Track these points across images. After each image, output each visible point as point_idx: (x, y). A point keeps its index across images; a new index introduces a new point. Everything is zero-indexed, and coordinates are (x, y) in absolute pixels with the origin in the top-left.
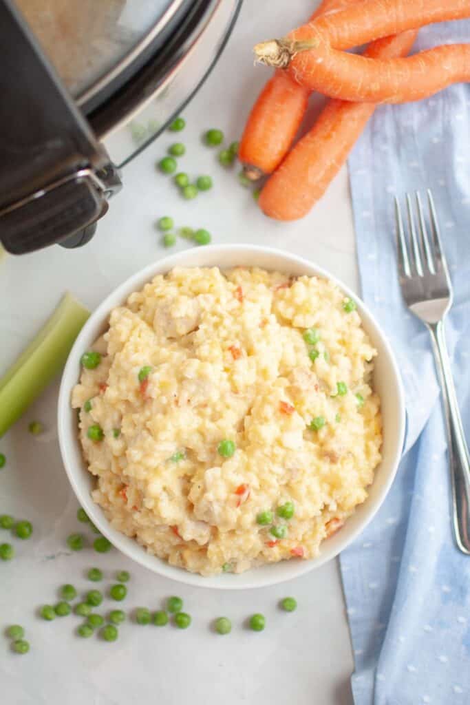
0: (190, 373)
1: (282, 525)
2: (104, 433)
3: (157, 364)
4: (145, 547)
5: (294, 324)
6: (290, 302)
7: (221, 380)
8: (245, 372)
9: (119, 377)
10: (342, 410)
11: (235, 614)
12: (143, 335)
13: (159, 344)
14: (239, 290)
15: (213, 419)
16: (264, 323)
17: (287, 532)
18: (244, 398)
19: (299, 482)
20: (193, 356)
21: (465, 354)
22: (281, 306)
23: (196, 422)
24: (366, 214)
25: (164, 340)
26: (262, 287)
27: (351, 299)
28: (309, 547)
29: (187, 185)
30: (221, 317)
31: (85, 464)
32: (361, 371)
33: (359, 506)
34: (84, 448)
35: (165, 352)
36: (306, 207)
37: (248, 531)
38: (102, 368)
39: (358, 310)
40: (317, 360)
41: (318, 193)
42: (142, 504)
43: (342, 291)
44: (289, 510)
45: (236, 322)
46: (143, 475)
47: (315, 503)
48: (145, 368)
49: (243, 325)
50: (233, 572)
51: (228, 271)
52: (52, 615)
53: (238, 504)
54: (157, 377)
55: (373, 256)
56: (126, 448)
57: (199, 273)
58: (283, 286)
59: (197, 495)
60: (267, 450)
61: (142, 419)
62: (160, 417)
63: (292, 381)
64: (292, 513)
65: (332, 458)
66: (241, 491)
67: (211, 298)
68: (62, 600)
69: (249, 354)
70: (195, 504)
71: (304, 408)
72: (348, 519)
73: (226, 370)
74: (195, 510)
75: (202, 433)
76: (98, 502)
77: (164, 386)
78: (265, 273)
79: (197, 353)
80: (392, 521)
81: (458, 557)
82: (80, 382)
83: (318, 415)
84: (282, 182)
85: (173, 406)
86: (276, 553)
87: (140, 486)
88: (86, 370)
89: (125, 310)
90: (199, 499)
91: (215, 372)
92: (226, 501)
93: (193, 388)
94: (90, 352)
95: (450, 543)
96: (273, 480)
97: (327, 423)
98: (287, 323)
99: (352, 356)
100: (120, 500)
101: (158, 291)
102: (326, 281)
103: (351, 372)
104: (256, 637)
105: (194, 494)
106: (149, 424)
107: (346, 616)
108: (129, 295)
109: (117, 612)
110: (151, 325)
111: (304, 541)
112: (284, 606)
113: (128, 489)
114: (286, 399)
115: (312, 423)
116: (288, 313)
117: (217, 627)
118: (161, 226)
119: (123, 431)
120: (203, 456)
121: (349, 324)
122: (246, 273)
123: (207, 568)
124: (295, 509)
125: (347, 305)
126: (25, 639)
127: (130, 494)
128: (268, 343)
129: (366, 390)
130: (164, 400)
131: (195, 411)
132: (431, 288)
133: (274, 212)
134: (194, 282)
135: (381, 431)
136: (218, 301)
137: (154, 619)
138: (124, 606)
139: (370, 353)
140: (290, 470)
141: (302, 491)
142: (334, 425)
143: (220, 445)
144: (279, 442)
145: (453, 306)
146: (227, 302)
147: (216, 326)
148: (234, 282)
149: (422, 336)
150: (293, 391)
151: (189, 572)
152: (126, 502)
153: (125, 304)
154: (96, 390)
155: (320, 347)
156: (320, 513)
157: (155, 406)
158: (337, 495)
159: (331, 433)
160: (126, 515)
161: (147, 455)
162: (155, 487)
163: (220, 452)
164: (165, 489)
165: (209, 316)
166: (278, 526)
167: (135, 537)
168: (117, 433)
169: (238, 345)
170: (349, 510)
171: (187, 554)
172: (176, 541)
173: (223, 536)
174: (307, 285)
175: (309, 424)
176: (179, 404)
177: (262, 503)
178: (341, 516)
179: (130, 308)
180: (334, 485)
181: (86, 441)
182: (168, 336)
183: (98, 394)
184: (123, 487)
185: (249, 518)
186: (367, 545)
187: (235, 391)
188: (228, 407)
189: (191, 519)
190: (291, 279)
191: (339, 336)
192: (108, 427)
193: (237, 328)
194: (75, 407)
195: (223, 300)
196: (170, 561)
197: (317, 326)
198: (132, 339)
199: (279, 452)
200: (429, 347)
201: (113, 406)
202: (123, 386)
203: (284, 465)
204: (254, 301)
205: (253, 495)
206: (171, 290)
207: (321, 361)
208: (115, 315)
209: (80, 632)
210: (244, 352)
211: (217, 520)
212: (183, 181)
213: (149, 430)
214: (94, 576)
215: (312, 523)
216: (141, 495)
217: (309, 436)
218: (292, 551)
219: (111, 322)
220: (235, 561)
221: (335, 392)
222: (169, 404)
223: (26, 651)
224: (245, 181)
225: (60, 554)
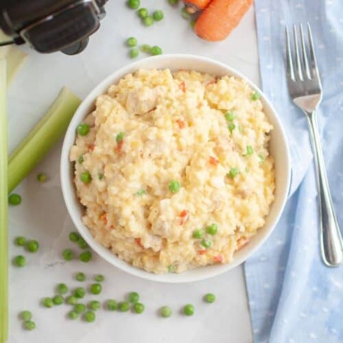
0: (151, 136)
1: (209, 239)
2: (92, 177)
3: (129, 131)
4: (117, 255)
5: (219, 108)
6: (216, 93)
7: (171, 141)
8: (187, 137)
9: (103, 140)
10: (249, 165)
11: (174, 304)
12: (119, 112)
13: (130, 119)
14: (183, 84)
15: (166, 167)
16: (200, 105)
17: (212, 243)
18: (186, 155)
19: (221, 211)
20: (153, 125)
21: (330, 133)
22: (210, 95)
23: (155, 169)
24: (266, 38)
25: (132, 116)
26: (198, 83)
27: (256, 92)
28: (226, 256)
29: (147, 17)
30: (172, 101)
31: (78, 200)
32: (262, 139)
33: (259, 230)
34: (78, 188)
35: (134, 123)
36: (227, 32)
37: (186, 243)
38: (91, 135)
39: (261, 99)
40: (233, 131)
41: (235, 23)
42: (117, 223)
43: (250, 86)
44: (214, 229)
45: (181, 104)
46: (118, 203)
47: (231, 225)
48: (121, 133)
49: (186, 106)
50: (175, 272)
51: (175, 72)
52: (51, 304)
53: (182, 223)
54: (129, 139)
55: (270, 67)
56: (107, 186)
57: (155, 73)
58: (212, 83)
59: (154, 217)
60: (201, 188)
61: (119, 167)
62: (130, 165)
63: (217, 144)
64: (216, 231)
65: (243, 195)
66: (183, 214)
67: (165, 88)
68: (58, 294)
69: (189, 125)
70: (152, 223)
71: (225, 162)
72: (252, 238)
73: (175, 135)
74: (152, 228)
75: (157, 176)
76: (86, 224)
77: (134, 145)
78: (199, 74)
79: (156, 124)
80: (280, 242)
81: (323, 268)
82: (75, 144)
83: (233, 167)
84: (212, 14)
85: (139, 158)
86: (204, 259)
87: (117, 211)
88: (79, 136)
89: (107, 96)
90: (155, 220)
91: (167, 136)
92: (173, 221)
93: (153, 146)
94: (83, 124)
95: (318, 259)
96: (204, 208)
97: (240, 173)
98: (214, 107)
99: (257, 129)
100: (102, 222)
101: (129, 84)
102: (240, 79)
103: (256, 140)
104: (187, 320)
105: (152, 216)
106: (123, 170)
107: (248, 306)
108: (109, 87)
109: (95, 302)
110: (124, 106)
111: (222, 252)
112: (207, 299)
113: (108, 214)
114: (214, 155)
115: (230, 172)
116: (215, 100)
117: (162, 313)
118: (128, 43)
119: (105, 175)
120: (158, 192)
121: (255, 108)
122: (187, 74)
123: (159, 268)
124: (218, 229)
125: (254, 95)
126: (32, 320)
127: (109, 217)
128: (202, 118)
129: (265, 153)
130: (134, 154)
131: (154, 162)
132: (308, 88)
133: (205, 35)
134: (153, 78)
135: (274, 181)
136: (169, 90)
137: (119, 307)
138: (100, 298)
139: (268, 128)
140: (215, 202)
141: (223, 216)
142: (244, 174)
143: (170, 184)
144: (209, 183)
145: (322, 101)
146: (175, 92)
147: (168, 106)
148: (179, 79)
149: (302, 121)
150: (218, 151)
151: (146, 271)
152: (106, 224)
153: (106, 93)
154: (86, 149)
155: (236, 123)
156: (234, 233)
157: (127, 158)
158: (245, 220)
159: (243, 179)
160: (105, 232)
161: (121, 190)
162: (127, 212)
163: (170, 189)
164: (133, 213)
165: (163, 100)
166: (206, 239)
167: (110, 248)
168: (101, 177)
169: (182, 119)
170: (253, 231)
171: (145, 258)
172: (138, 249)
173: (170, 246)
174: (228, 81)
175: (228, 172)
176: (144, 157)
177: (197, 224)
178: (247, 235)
179: (110, 96)
180: (244, 214)
181: (79, 183)
182: (136, 113)
183: (89, 152)
184: (104, 213)
185: (188, 233)
186: (263, 259)
187: (180, 149)
188: (175, 160)
189: (149, 234)
190: (216, 78)
191: (248, 116)
192: (95, 173)
193: (182, 108)
194: (72, 160)
195: (173, 90)
196: (134, 264)
197: (234, 109)
198: (111, 115)
199: (209, 190)
200: (306, 127)
201: (98, 159)
202: (106, 145)
203: (211, 198)
204: (193, 91)
205: (191, 218)
206: (138, 83)
207: (236, 132)
208: (100, 100)
209: (70, 316)
210: (186, 123)
211: (167, 234)
212: (144, 13)
213: (123, 174)
214: (80, 278)
215: (228, 240)
216: (116, 218)
217: (228, 181)
218: (215, 258)
219: (97, 105)
220: (177, 263)
221: (245, 152)
222: (136, 157)
223: (34, 328)
224: (185, 15)
225: (57, 263)
